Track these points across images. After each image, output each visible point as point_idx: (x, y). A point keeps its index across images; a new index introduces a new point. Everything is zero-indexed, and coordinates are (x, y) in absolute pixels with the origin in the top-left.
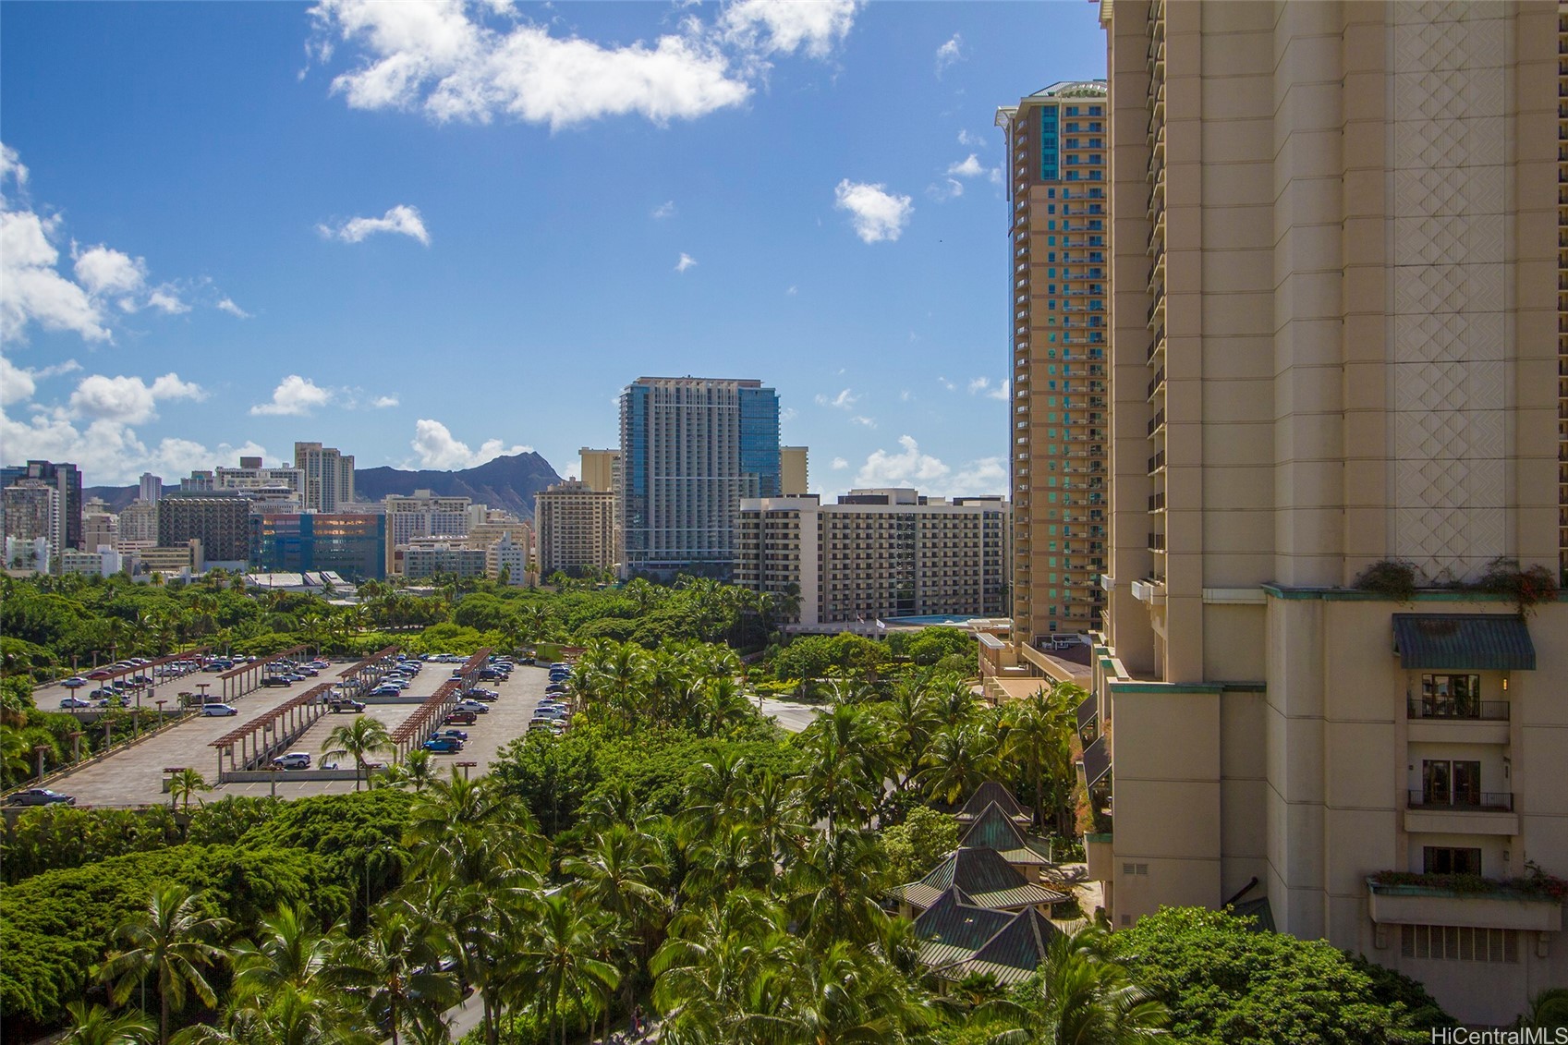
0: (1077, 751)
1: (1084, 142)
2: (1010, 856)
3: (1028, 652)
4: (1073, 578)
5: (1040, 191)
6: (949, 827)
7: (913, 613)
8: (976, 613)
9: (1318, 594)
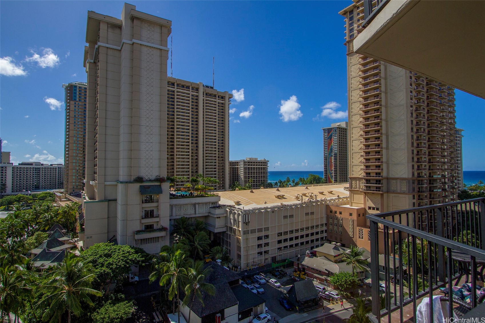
0: (78, 215)
1: (83, 94)
2: (60, 239)
3: (68, 196)
4: (79, 181)
5: (72, 102)
6: (45, 235)
7: (39, 189)
8: (55, 188)
9: (127, 182)
